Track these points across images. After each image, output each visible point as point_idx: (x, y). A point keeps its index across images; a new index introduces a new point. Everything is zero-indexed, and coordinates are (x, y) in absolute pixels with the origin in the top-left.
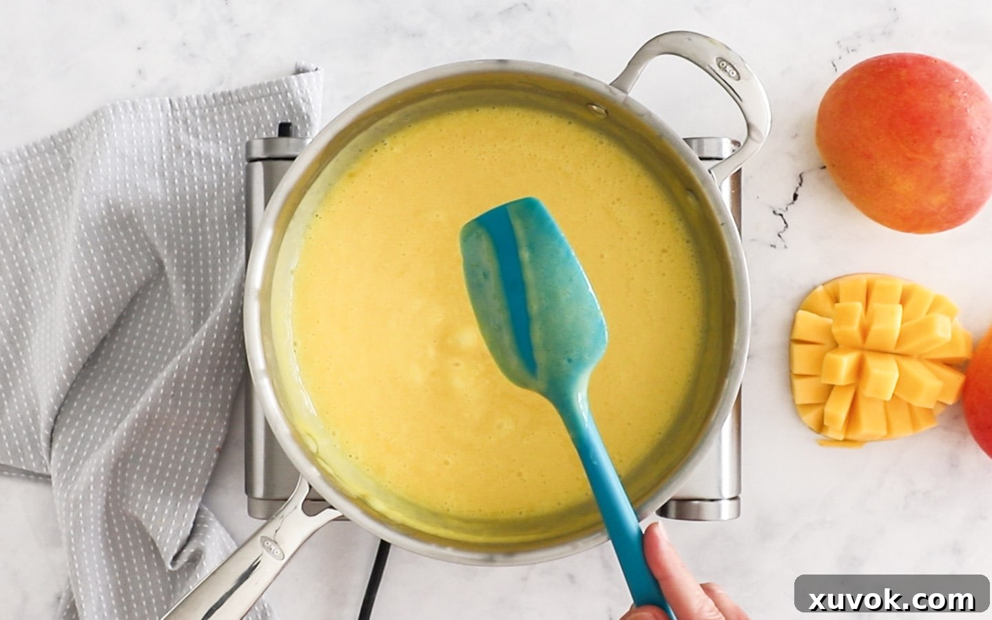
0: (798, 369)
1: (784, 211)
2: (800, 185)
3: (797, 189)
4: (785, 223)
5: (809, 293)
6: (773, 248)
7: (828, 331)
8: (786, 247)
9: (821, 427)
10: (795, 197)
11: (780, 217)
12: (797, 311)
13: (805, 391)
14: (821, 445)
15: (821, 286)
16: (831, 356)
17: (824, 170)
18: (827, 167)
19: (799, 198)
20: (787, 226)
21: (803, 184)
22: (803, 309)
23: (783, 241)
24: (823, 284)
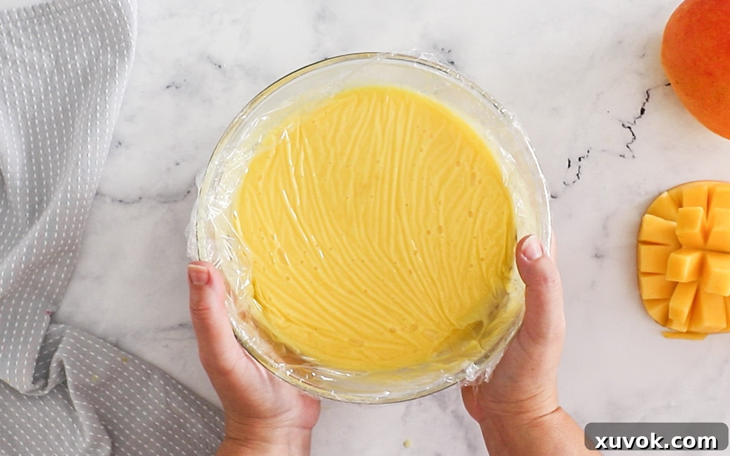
0: (644, 268)
1: (632, 124)
2: (647, 100)
3: (644, 104)
4: (633, 135)
5: (654, 199)
6: (622, 158)
7: (672, 233)
8: (633, 157)
9: (666, 320)
10: (643, 111)
11: (629, 129)
12: (644, 215)
13: (650, 288)
14: (666, 337)
15: (666, 192)
16: (674, 256)
17: (669, 87)
18: (672, 84)
19: (645, 112)
20: (635, 138)
21: (649, 100)
22: (649, 213)
23: (632, 151)
24: (667, 191)
